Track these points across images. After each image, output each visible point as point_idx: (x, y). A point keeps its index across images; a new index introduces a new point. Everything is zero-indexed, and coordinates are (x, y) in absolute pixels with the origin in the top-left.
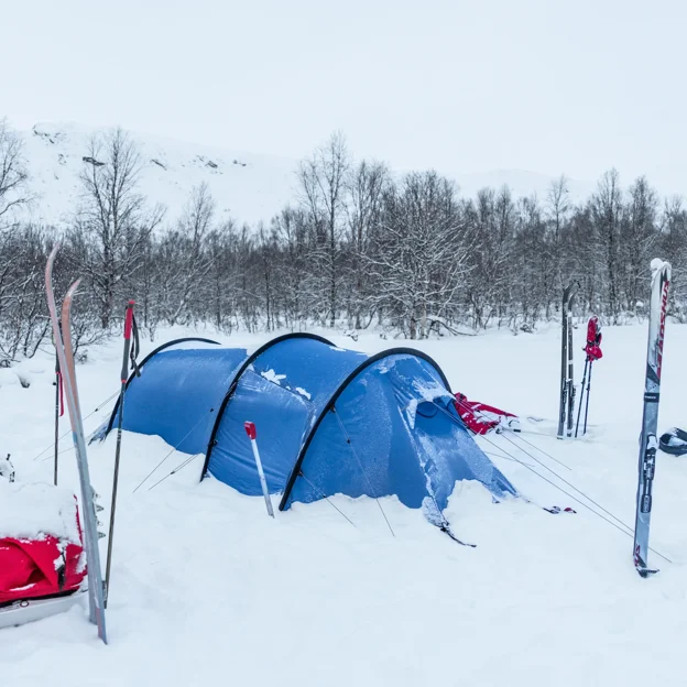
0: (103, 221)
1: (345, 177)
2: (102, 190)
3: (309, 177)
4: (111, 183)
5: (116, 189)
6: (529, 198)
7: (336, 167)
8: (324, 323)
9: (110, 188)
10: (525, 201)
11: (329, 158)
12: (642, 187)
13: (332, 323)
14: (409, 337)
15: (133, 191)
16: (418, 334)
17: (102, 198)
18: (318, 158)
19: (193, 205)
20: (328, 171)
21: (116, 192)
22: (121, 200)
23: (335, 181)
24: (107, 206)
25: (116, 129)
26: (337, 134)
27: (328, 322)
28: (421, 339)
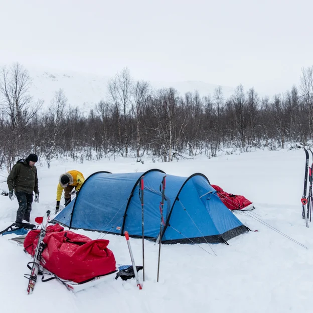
0: (10, 108)
1: (130, 88)
2: (10, 94)
3: (113, 89)
4: (14, 90)
5: (17, 93)
6: (207, 97)
7: (126, 84)
8: (122, 155)
9: (14, 92)
10: (206, 98)
11: (122, 80)
12: (252, 92)
13: (126, 154)
14: (164, 160)
15: (26, 94)
16: (167, 159)
17: (10, 97)
18: (117, 80)
19: (56, 100)
20: (122, 86)
21: (17, 95)
22: (20, 98)
23: (125, 90)
24: (12, 101)
25: (16, 64)
26: (125, 69)
27: (125, 154)
28: (169, 161)
